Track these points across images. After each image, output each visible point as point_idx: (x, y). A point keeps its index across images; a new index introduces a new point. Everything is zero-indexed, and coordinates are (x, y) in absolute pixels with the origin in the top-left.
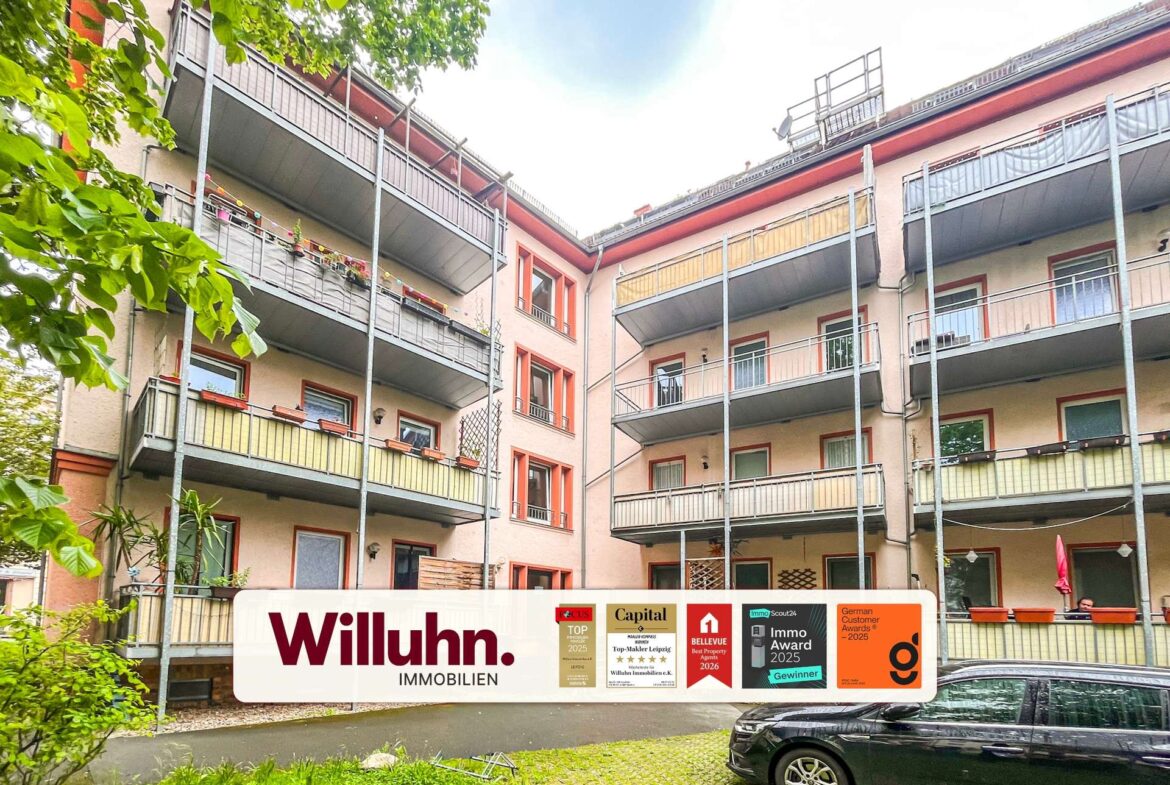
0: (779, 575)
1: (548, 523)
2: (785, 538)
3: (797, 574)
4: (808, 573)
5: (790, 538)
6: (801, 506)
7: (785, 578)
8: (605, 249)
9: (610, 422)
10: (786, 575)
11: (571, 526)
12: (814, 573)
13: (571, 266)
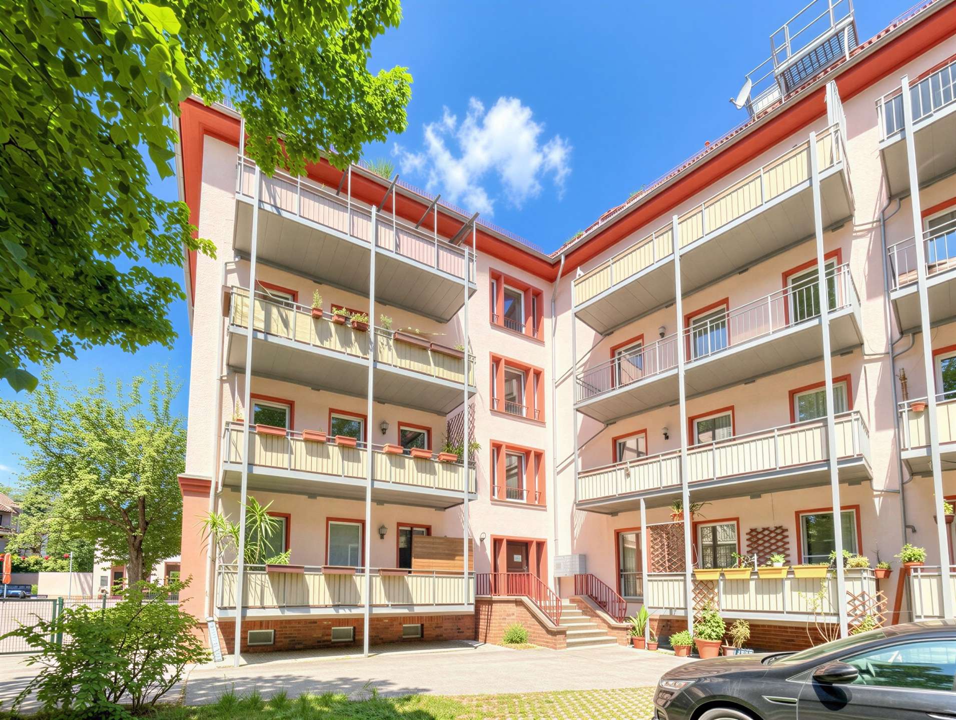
0: (747, 534)
1: (525, 501)
2: (753, 497)
3: (766, 532)
4: (779, 531)
5: (759, 496)
6: (768, 464)
7: (753, 537)
8: (567, 257)
9: (572, 407)
10: (754, 533)
11: (544, 501)
12: (787, 530)
13: (538, 278)
